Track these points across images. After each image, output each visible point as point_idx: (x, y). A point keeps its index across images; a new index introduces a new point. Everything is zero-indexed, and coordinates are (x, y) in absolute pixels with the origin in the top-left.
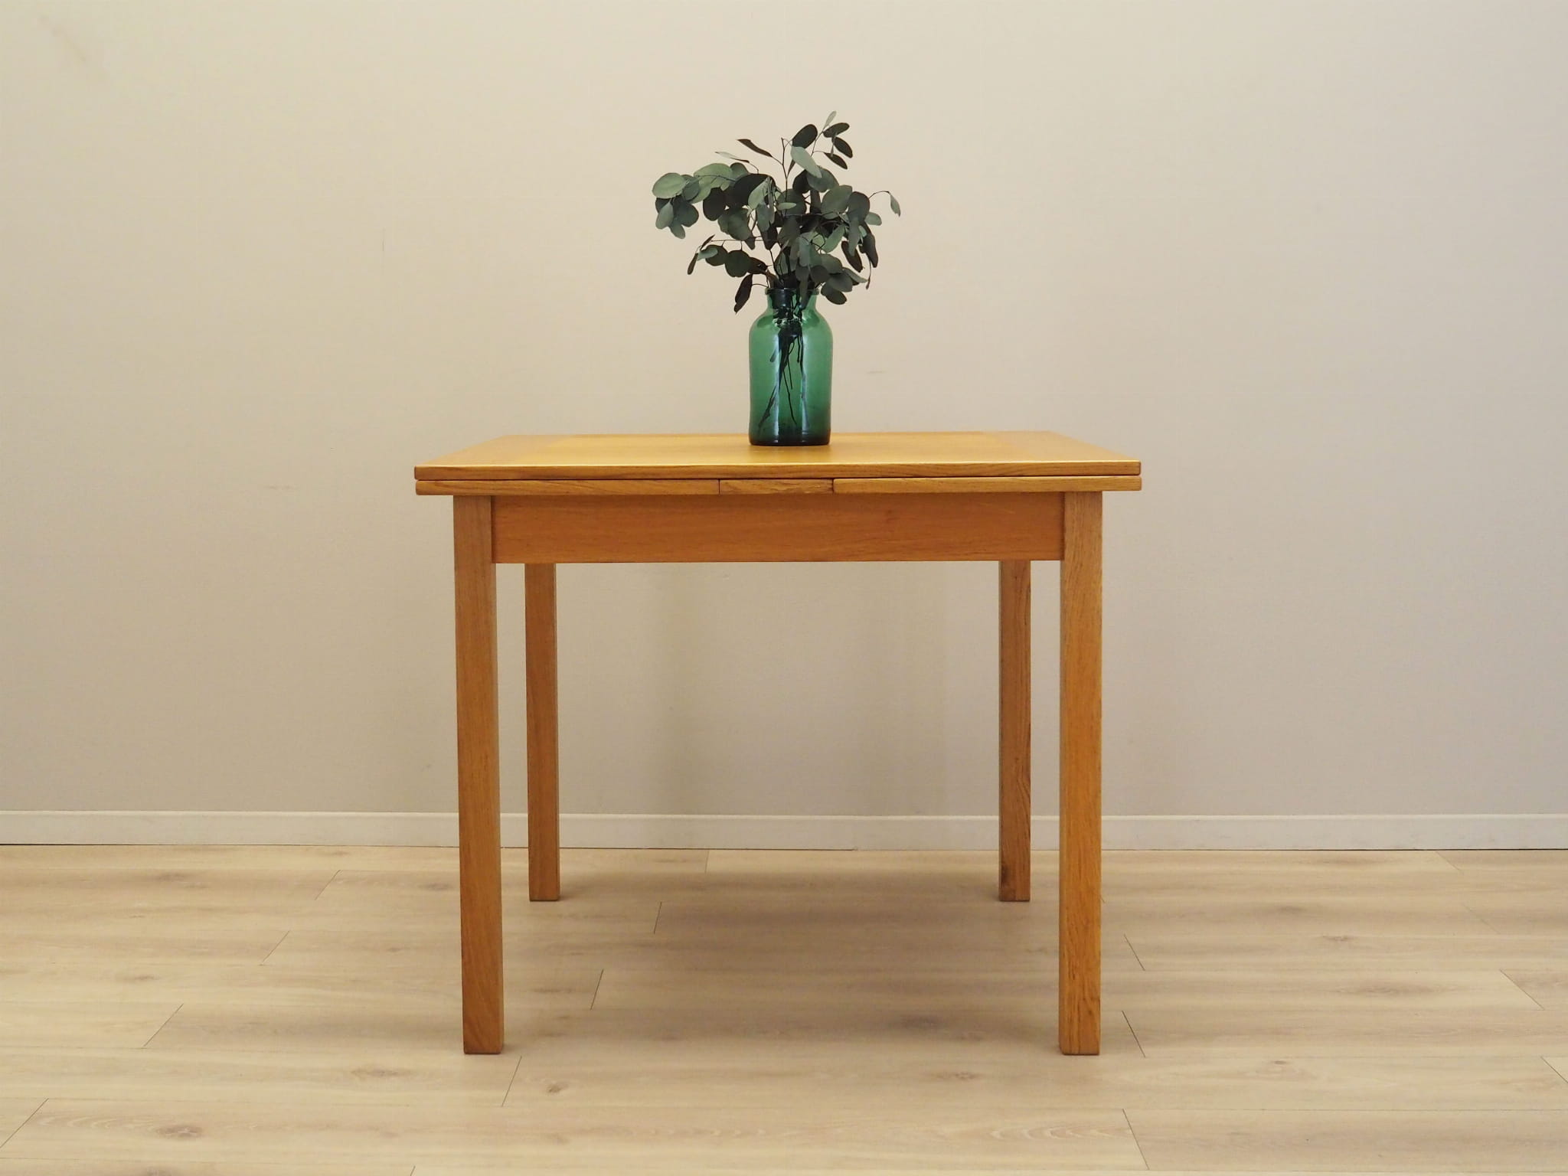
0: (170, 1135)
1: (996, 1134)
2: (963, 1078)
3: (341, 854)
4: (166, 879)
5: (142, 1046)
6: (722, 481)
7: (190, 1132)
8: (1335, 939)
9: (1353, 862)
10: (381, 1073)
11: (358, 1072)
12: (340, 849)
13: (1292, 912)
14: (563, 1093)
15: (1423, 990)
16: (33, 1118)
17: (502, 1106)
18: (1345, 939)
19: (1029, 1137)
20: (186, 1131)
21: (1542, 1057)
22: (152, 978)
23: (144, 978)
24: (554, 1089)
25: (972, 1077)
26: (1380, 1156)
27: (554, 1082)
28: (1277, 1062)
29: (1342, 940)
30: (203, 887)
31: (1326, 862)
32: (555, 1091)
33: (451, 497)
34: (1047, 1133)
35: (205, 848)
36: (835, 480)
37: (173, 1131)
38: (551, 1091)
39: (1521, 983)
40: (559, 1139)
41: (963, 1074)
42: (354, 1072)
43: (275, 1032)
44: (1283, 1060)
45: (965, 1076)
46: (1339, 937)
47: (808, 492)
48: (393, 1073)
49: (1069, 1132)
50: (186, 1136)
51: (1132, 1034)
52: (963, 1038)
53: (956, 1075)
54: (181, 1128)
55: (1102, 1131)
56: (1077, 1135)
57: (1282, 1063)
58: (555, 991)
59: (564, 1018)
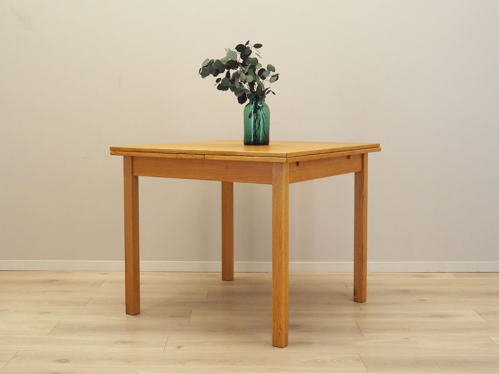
0: (59, 362)
1: (319, 361)
3: (106, 274)
4: (51, 281)
5: (48, 334)
7: (65, 361)
8: (421, 300)
9: (423, 276)
10: (124, 342)
11: (116, 342)
12: (106, 272)
14: (182, 349)
15: (450, 316)
16: (15, 357)
18: (424, 300)
19: (330, 362)
21: (488, 337)
22: (49, 313)
23: (47, 313)
24: (179, 347)
25: (311, 343)
27: (179, 345)
29: (423, 301)
30: (63, 284)
31: (415, 276)
33: (123, 156)
34: (335, 361)
35: (62, 272)
37: (60, 361)
38: (178, 348)
39: (480, 314)
40: (182, 363)
41: (308, 342)
42: (115, 342)
43: (89, 329)
44: (408, 338)
45: (308, 343)
46: (422, 300)
47: (198, 159)
48: (128, 342)
49: (342, 360)
50: (63, 362)
51: (359, 329)
52: (307, 331)
53: (305, 343)
54: (62, 360)
55: (352, 360)
56: (345, 361)
57: (407, 339)
58: (177, 317)
59: (181, 325)
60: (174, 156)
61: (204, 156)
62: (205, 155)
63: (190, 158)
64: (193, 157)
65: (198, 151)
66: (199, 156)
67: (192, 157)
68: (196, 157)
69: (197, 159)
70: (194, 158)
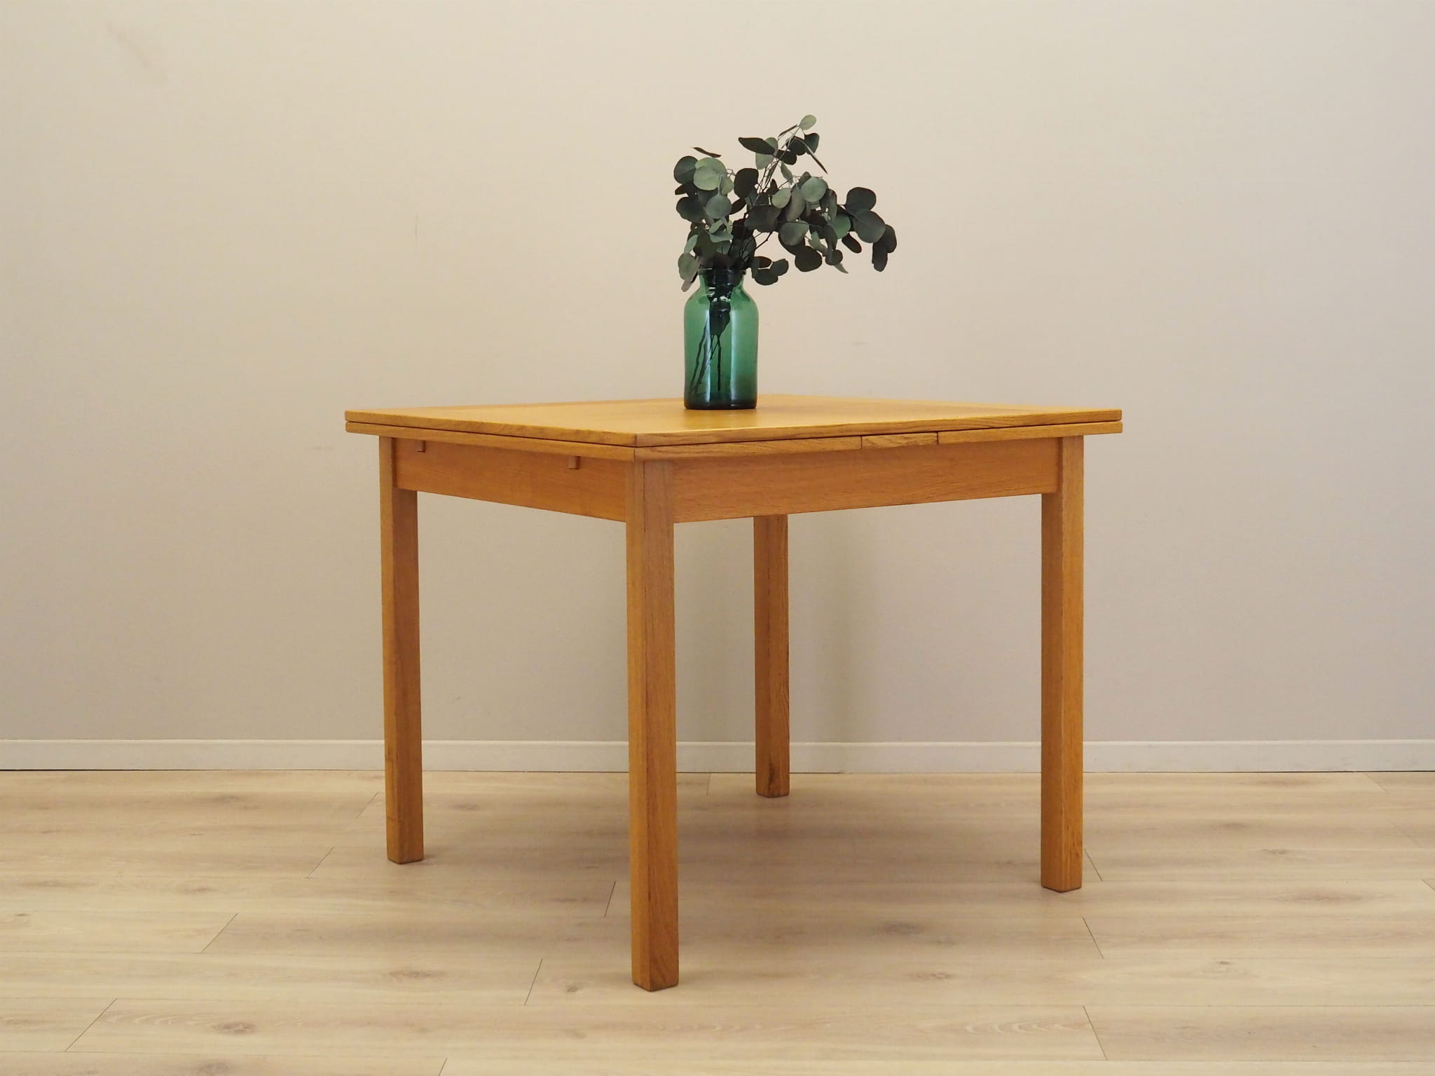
0: (226, 1031)
1: (969, 1028)
2: (940, 978)
3: (379, 778)
4: (223, 800)
5: (201, 951)
6: (864, 438)
7: (244, 1028)
8: (1274, 852)
9: (1284, 783)
10: (416, 975)
11: (395, 974)
12: (379, 773)
13: (1235, 828)
14: (579, 992)
15: (1355, 898)
16: (103, 1016)
17: (525, 1004)
18: (1283, 852)
19: (999, 1030)
20: (241, 1027)
22: (210, 890)
23: (202, 890)
24: (572, 989)
25: (948, 977)
26: (1314, 1046)
27: (572, 983)
28: (1222, 963)
29: (1280, 853)
30: (255, 808)
31: (1264, 783)
32: (574, 991)
34: (1015, 1027)
35: (256, 773)
36: (939, 433)
37: (229, 1028)
38: (569, 991)
40: (577, 1034)
41: (941, 974)
42: (392, 974)
43: (321, 938)
44: (1227, 961)
45: (941, 976)
46: (1277, 851)
47: (921, 444)
48: (427, 975)
49: (1035, 1027)
50: (241, 1032)
51: (1091, 937)
52: (939, 942)
53: (934, 975)
54: (237, 1025)
55: (1064, 1026)
56: (1042, 1029)
57: (1226, 963)
58: (573, 900)
59: (581, 924)
60: (853, 443)
61: (935, 434)
62: (937, 432)
63: (900, 443)
64: (906, 441)
65: (923, 423)
66: (925, 437)
67: (904, 442)
68: (914, 439)
69: (918, 446)
70: (910, 444)
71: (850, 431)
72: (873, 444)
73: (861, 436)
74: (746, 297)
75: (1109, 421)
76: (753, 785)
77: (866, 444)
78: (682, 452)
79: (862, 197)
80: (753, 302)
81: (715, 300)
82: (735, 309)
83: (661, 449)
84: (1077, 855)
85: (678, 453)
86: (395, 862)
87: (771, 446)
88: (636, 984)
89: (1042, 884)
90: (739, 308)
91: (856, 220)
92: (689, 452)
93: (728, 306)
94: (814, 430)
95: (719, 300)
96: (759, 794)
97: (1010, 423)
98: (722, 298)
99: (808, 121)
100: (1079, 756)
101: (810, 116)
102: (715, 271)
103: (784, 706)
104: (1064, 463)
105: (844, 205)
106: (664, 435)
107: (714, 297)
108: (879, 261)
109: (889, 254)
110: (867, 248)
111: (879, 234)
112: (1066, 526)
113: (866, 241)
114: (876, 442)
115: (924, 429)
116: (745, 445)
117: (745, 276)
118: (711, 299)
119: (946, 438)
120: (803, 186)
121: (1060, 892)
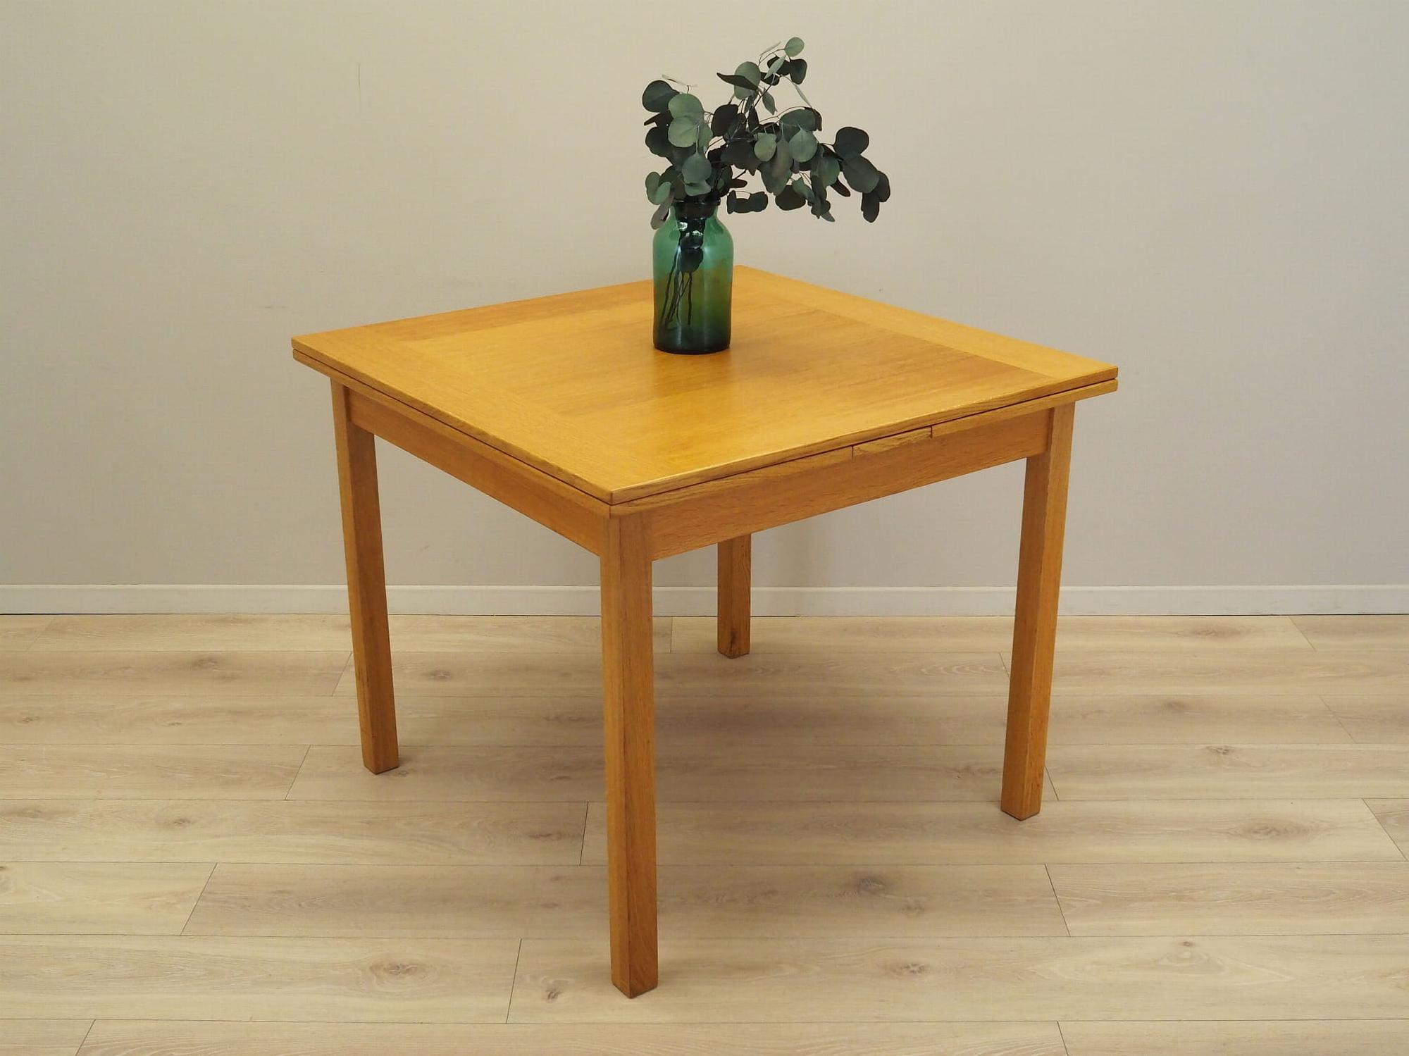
2: (914, 972)
4: (201, 666)
6: (855, 447)
8: (1218, 752)
10: (397, 969)
11: (375, 968)
13: (1177, 709)
14: (559, 999)
16: (82, 1052)
17: (507, 1021)
18: (1226, 751)
22: (189, 822)
25: (922, 969)
28: (1185, 943)
29: (1224, 753)
32: (554, 997)
36: (934, 428)
38: (549, 996)
41: (914, 965)
42: (371, 969)
43: (300, 906)
44: (1190, 939)
45: (915, 968)
46: (1221, 748)
47: (913, 442)
48: (407, 970)
51: (1055, 898)
52: (909, 908)
53: (907, 967)
57: (1189, 944)
59: (557, 879)
60: (842, 455)
61: (929, 429)
62: (930, 426)
63: (892, 446)
64: (899, 442)
65: (917, 421)
66: (918, 433)
67: (896, 443)
68: (908, 438)
69: (911, 444)
71: (839, 444)
72: (865, 452)
73: (852, 446)
74: (720, 229)
75: (1105, 380)
76: (713, 636)
77: (857, 453)
78: (662, 501)
79: (853, 139)
80: (729, 236)
81: (688, 234)
82: (708, 245)
83: (639, 501)
84: (1038, 786)
85: (658, 503)
86: (372, 771)
87: (757, 475)
88: (615, 985)
89: (1001, 808)
90: (712, 244)
91: (846, 165)
92: (670, 500)
93: (701, 242)
94: (801, 450)
95: (691, 234)
96: (720, 652)
97: (1004, 403)
98: (695, 232)
99: (794, 45)
100: (1046, 699)
101: (797, 38)
102: (686, 204)
103: (746, 574)
104: (1055, 423)
105: (833, 145)
106: (642, 487)
107: (686, 231)
108: (870, 210)
109: (881, 203)
110: (857, 197)
111: (872, 184)
112: (1052, 486)
113: (856, 190)
114: (867, 449)
115: (920, 426)
116: (730, 480)
117: (719, 206)
118: (683, 233)
119: (941, 430)
120: (791, 141)
121: (1020, 820)
